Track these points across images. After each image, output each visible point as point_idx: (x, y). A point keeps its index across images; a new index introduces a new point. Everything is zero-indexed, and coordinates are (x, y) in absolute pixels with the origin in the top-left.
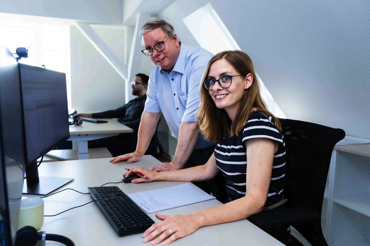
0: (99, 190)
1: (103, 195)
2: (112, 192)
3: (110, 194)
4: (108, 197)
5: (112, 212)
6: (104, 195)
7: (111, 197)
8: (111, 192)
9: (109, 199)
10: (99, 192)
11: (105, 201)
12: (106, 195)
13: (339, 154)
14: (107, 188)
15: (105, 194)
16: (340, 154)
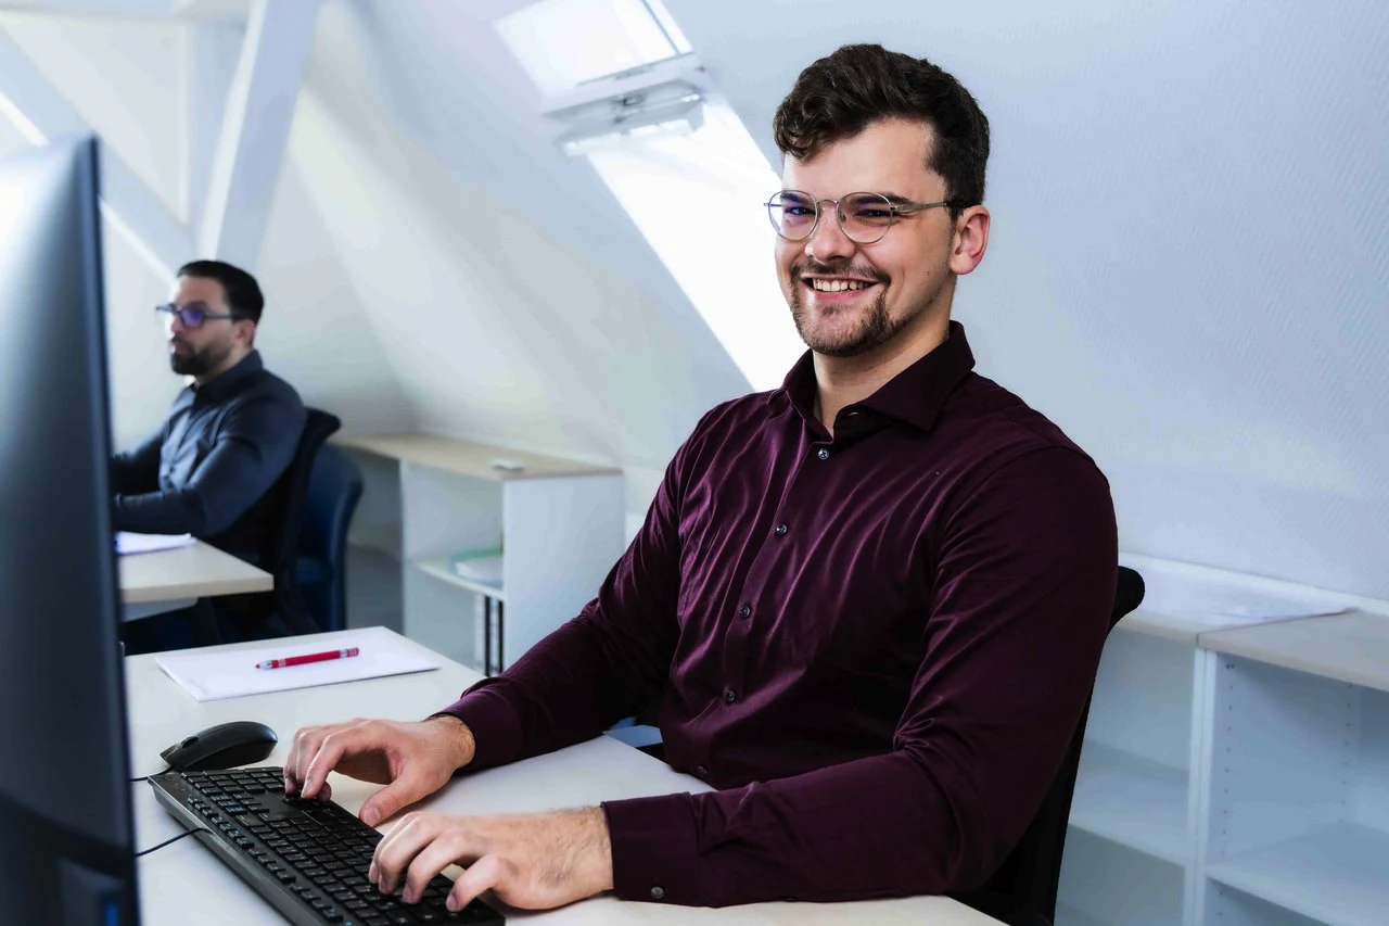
0: (205, 785)
1: (230, 803)
2: (267, 792)
3: (258, 799)
4: (255, 813)
5: (290, 872)
6: (237, 806)
7: (267, 811)
8: (261, 792)
9: (262, 820)
10: (208, 795)
11: (249, 828)
12: (246, 806)
13: (1228, 667)
14: (238, 777)
15: (238, 800)
16: (1233, 667)
